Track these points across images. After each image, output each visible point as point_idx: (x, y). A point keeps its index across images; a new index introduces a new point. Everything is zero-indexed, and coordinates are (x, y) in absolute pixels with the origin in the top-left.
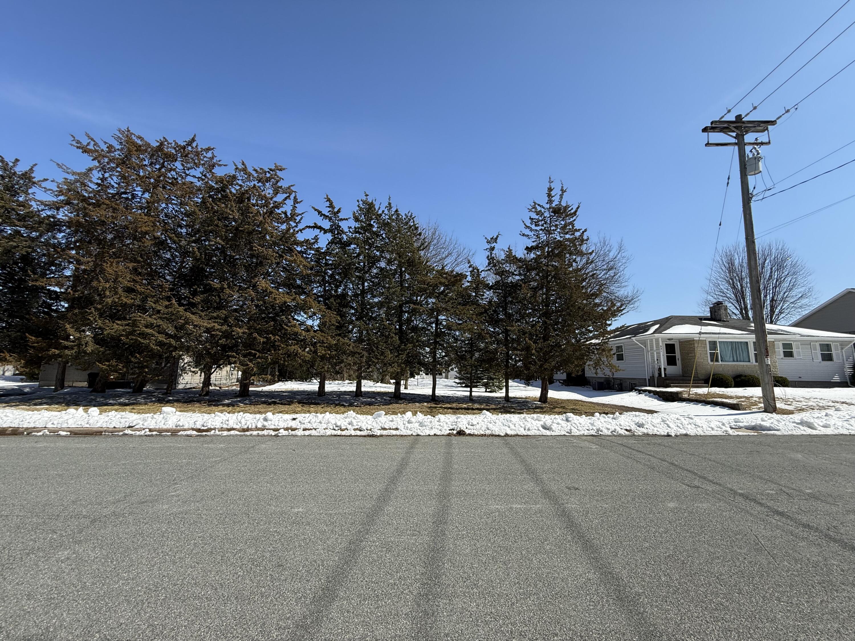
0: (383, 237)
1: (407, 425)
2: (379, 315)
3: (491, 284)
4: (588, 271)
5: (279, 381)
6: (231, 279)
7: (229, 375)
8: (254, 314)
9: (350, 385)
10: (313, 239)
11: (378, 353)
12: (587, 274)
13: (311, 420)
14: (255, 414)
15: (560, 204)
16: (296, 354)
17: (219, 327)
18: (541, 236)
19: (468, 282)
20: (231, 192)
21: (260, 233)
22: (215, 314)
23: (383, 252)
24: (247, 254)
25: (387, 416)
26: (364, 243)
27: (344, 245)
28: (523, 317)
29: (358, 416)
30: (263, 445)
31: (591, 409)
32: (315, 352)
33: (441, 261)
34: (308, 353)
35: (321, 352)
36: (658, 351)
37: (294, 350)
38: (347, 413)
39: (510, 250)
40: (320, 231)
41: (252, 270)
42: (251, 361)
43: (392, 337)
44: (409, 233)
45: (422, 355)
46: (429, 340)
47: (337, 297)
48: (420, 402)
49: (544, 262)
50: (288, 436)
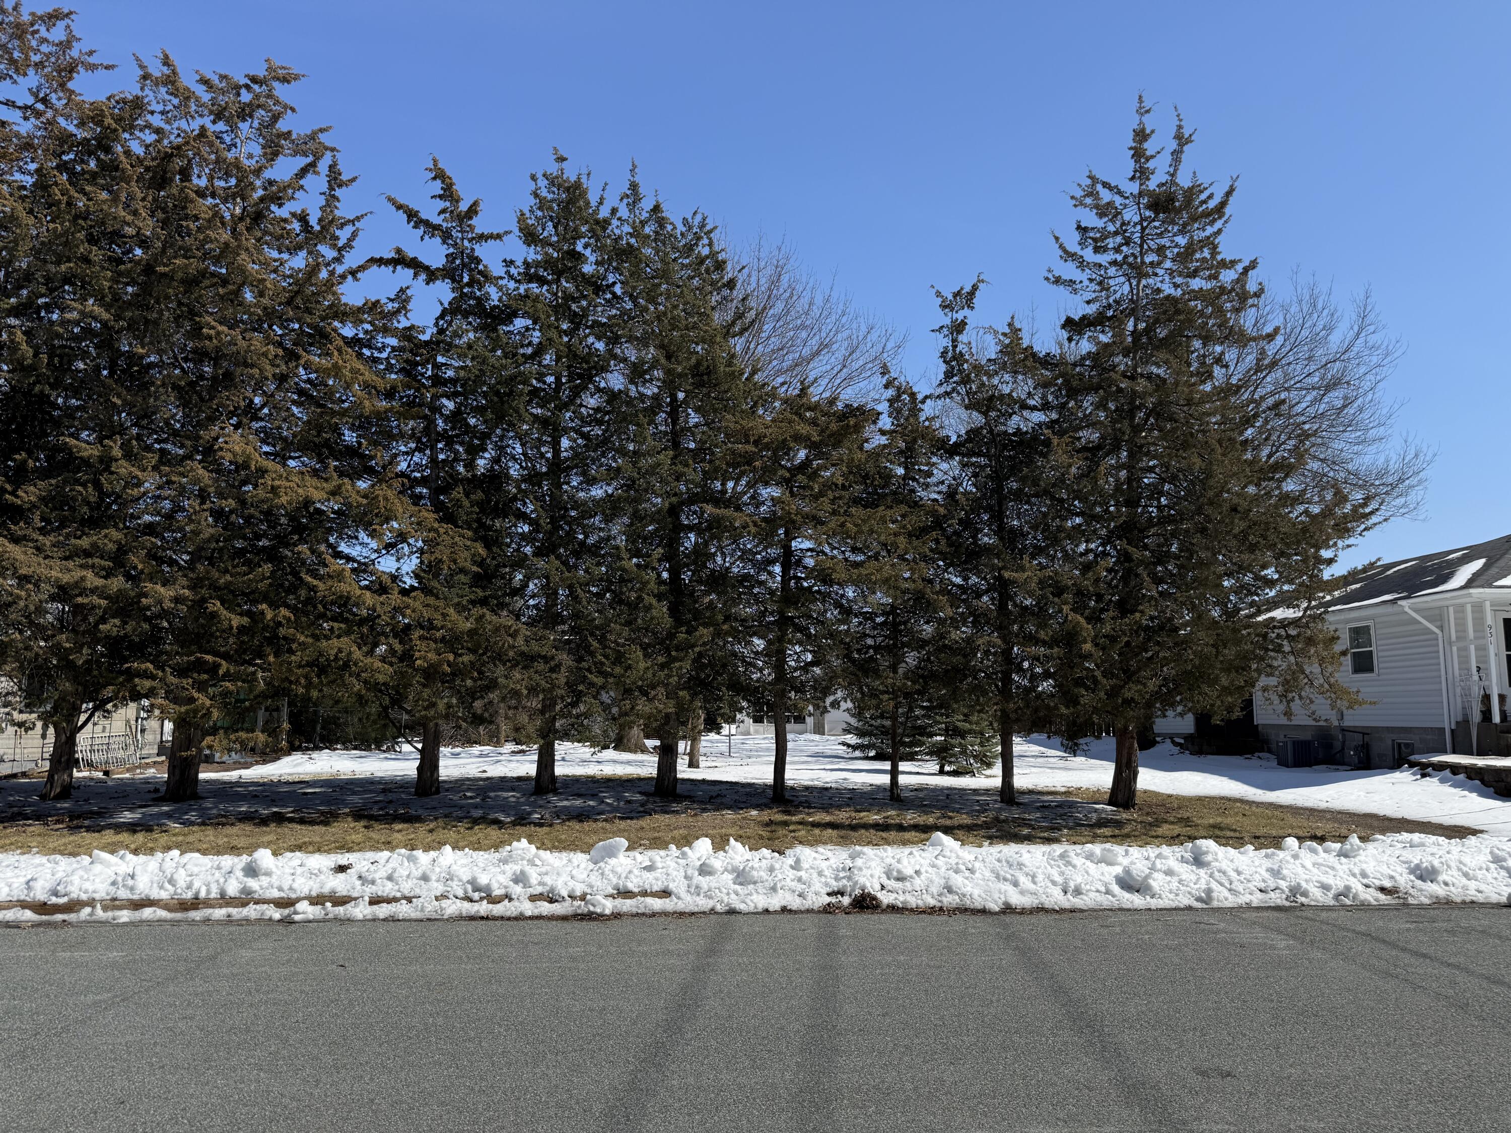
0: (614, 294)
1: (698, 879)
2: (608, 539)
3: (954, 439)
4: (1260, 392)
5: (293, 748)
6: (135, 431)
7: (136, 731)
8: (209, 541)
9: (519, 757)
10: (392, 300)
11: (606, 657)
12: (1258, 403)
13: (394, 870)
14: (218, 853)
15: (1173, 183)
16: (346, 666)
17: (99, 582)
18: (1112, 282)
19: (883, 432)
20: (128, 153)
21: (225, 282)
22: (85, 543)
23: (614, 340)
24: (183, 350)
25: (636, 854)
26: (556, 313)
27: (494, 318)
28: (1054, 539)
29: (546, 855)
30: (243, 952)
31: (1271, 824)
32: (407, 657)
33: (799, 369)
34: (383, 659)
35: (424, 658)
36: (1481, 642)
37: (340, 650)
38: (508, 848)
39: (1014, 331)
40: (416, 275)
41: (202, 400)
42: (201, 687)
43: (649, 608)
44: (696, 282)
45: (744, 661)
46: (763, 614)
47: (475, 482)
48: (736, 806)
49: (1122, 367)
50: (324, 921)
